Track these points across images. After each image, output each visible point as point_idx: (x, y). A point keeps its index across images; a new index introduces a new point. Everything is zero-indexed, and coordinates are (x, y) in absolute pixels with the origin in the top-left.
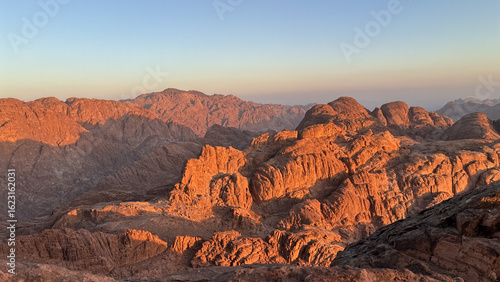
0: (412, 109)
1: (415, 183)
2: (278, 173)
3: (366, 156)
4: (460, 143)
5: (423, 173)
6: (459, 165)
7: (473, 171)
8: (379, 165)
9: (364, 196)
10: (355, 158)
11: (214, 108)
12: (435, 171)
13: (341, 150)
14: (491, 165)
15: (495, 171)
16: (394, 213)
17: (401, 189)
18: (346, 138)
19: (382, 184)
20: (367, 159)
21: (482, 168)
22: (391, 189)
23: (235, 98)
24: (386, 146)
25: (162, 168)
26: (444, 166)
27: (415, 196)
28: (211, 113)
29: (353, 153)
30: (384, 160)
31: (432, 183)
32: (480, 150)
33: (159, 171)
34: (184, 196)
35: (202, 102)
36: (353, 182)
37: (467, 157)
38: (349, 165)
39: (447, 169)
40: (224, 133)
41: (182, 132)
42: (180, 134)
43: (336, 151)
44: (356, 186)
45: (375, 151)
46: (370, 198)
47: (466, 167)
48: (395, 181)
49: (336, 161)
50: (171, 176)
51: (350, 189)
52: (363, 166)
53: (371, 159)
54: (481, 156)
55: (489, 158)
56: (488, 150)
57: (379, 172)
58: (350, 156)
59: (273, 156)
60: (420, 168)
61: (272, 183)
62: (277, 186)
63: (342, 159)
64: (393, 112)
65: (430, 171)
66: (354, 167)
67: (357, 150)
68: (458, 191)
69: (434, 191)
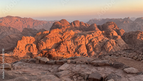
0: (80, 22)
1: (77, 43)
2: (44, 43)
3: (66, 37)
4: (88, 32)
5: (79, 40)
6: (87, 38)
7: (89, 39)
8: (69, 39)
9: (66, 47)
10: (64, 38)
11: (24, 22)
12: (81, 40)
13: (60, 36)
14: (93, 37)
15: (94, 39)
16: (72, 50)
17: (74, 44)
18: (62, 32)
19: (70, 43)
20: (67, 37)
21: (91, 38)
22: (72, 44)
23: (31, 19)
24: (71, 34)
25: (9, 42)
26: (83, 38)
27: (77, 46)
28: (24, 24)
29: (63, 36)
30: (70, 38)
31: (81, 42)
32: (91, 34)
33: (8, 43)
34: (18, 51)
35: (20, 20)
36: (63, 43)
37: (88, 36)
38: (62, 39)
39: (84, 39)
40: (29, 30)
41: (14, 30)
42: (13, 31)
43: (59, 36)
44: (64, 44)
45: (68, 35)
46: (67, 47)
47: (88, 38)
48: (73, 43)
49: (59, 38)
50: (12, 44)
51: (62, 45)
52: (66, 39)
53: (68, 38)
54: (91, 35)
55: (93, 36)
56: (93, 34)
57: (69, 40)
58: (63, 37)
59: (42, 38)
60: (78, 39)
61: (43, 45)
62: (44, 46)
63: (61, 38)
64: (76, 23)
65: (81, 39)
66: (63, 40)
67: (64, 35)
68: (86, 44)
69: (81, 44)
